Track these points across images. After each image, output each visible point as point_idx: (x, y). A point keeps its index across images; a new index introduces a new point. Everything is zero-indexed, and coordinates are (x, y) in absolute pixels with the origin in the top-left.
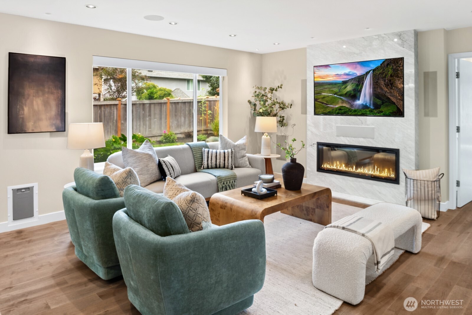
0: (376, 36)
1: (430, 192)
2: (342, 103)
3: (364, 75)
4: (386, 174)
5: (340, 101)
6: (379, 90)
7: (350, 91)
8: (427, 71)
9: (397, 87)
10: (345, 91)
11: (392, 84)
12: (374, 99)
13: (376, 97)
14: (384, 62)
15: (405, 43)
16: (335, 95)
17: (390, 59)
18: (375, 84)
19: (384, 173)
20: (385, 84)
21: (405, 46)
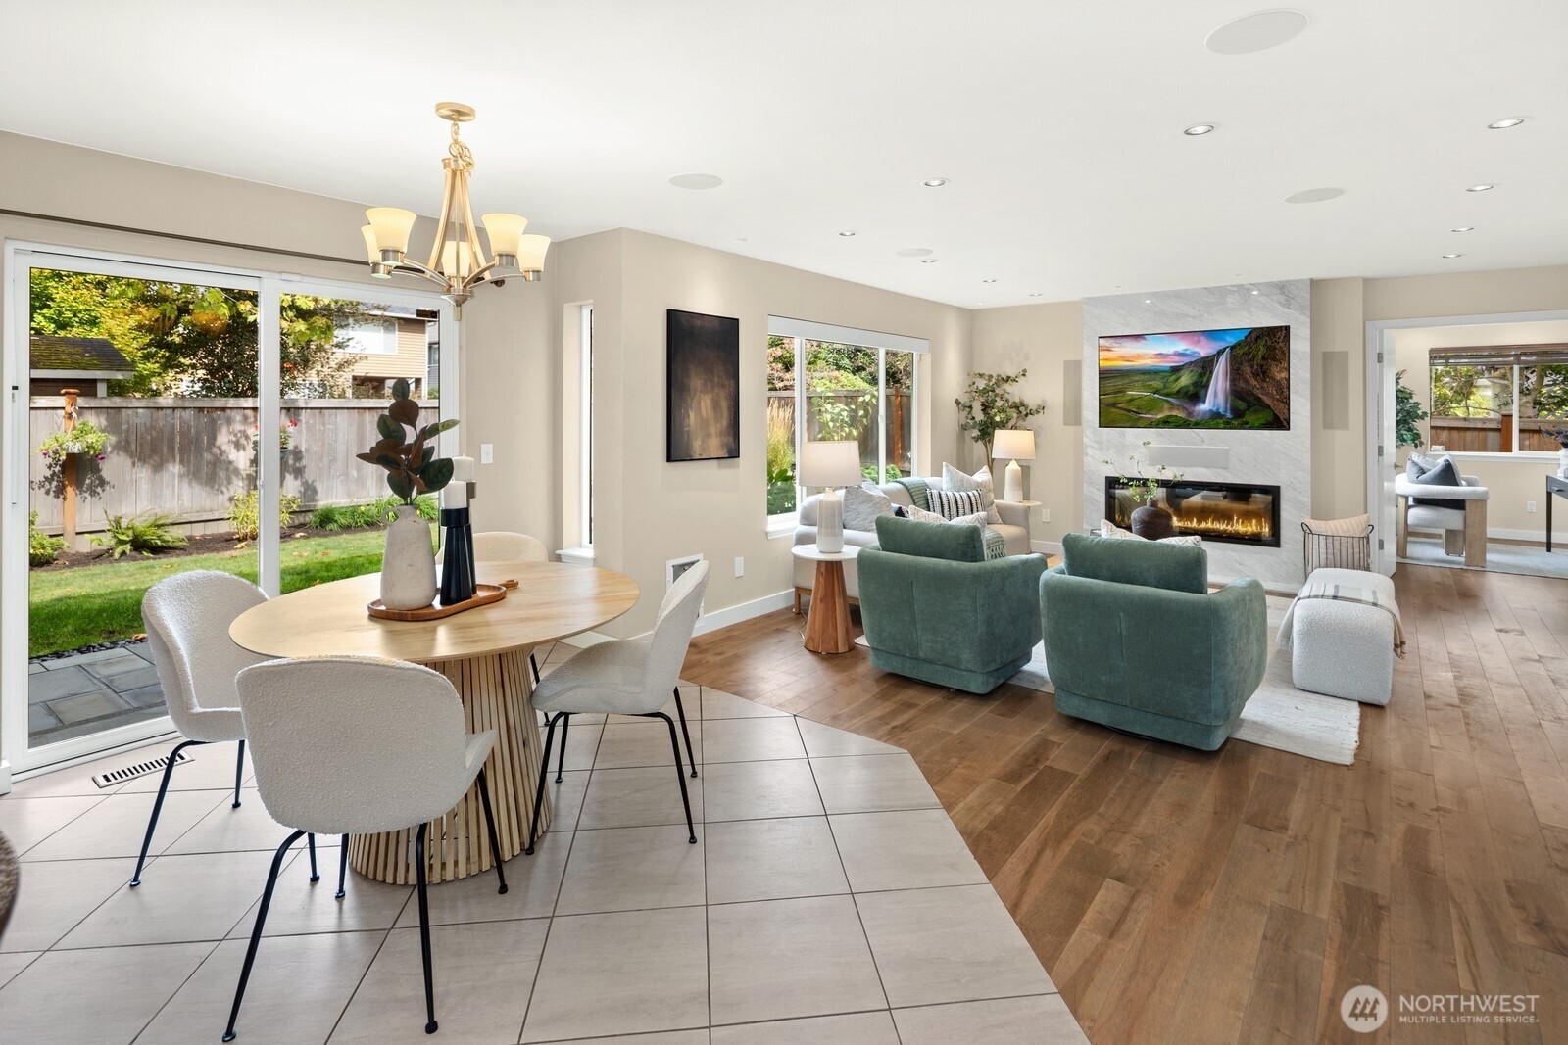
0: (1232, 286)
1: (1357, 556)
2: (1171, 409)
3: (1214, 355)
4: (1254, 527)
5: (1166, 406)
6: (1242, 384)
7: (1186, 386)
8: (1330, 349)
9: (1273, 379)
10: (1176, 387)
11: (1264, 373)
12: (1232, 401)
13: (1236, 397)
14: (1250, 333)
15: (1292, 301)
16: (1157, 395)
17: (1262, 328)
18: (1235, 373)
19: (1251, 526)
20: (1252, 373)
21: (1291, 307)
